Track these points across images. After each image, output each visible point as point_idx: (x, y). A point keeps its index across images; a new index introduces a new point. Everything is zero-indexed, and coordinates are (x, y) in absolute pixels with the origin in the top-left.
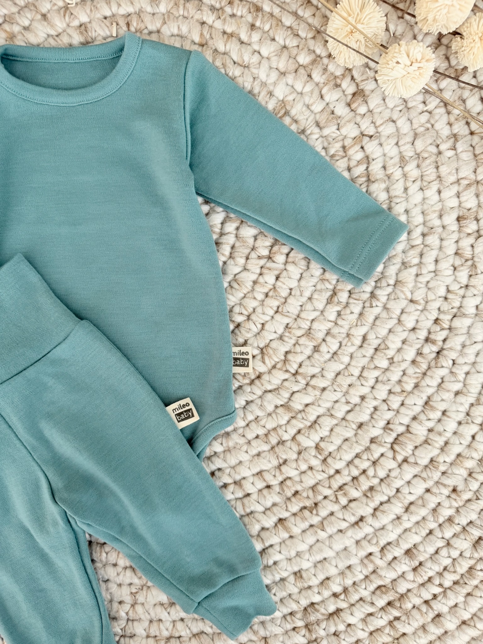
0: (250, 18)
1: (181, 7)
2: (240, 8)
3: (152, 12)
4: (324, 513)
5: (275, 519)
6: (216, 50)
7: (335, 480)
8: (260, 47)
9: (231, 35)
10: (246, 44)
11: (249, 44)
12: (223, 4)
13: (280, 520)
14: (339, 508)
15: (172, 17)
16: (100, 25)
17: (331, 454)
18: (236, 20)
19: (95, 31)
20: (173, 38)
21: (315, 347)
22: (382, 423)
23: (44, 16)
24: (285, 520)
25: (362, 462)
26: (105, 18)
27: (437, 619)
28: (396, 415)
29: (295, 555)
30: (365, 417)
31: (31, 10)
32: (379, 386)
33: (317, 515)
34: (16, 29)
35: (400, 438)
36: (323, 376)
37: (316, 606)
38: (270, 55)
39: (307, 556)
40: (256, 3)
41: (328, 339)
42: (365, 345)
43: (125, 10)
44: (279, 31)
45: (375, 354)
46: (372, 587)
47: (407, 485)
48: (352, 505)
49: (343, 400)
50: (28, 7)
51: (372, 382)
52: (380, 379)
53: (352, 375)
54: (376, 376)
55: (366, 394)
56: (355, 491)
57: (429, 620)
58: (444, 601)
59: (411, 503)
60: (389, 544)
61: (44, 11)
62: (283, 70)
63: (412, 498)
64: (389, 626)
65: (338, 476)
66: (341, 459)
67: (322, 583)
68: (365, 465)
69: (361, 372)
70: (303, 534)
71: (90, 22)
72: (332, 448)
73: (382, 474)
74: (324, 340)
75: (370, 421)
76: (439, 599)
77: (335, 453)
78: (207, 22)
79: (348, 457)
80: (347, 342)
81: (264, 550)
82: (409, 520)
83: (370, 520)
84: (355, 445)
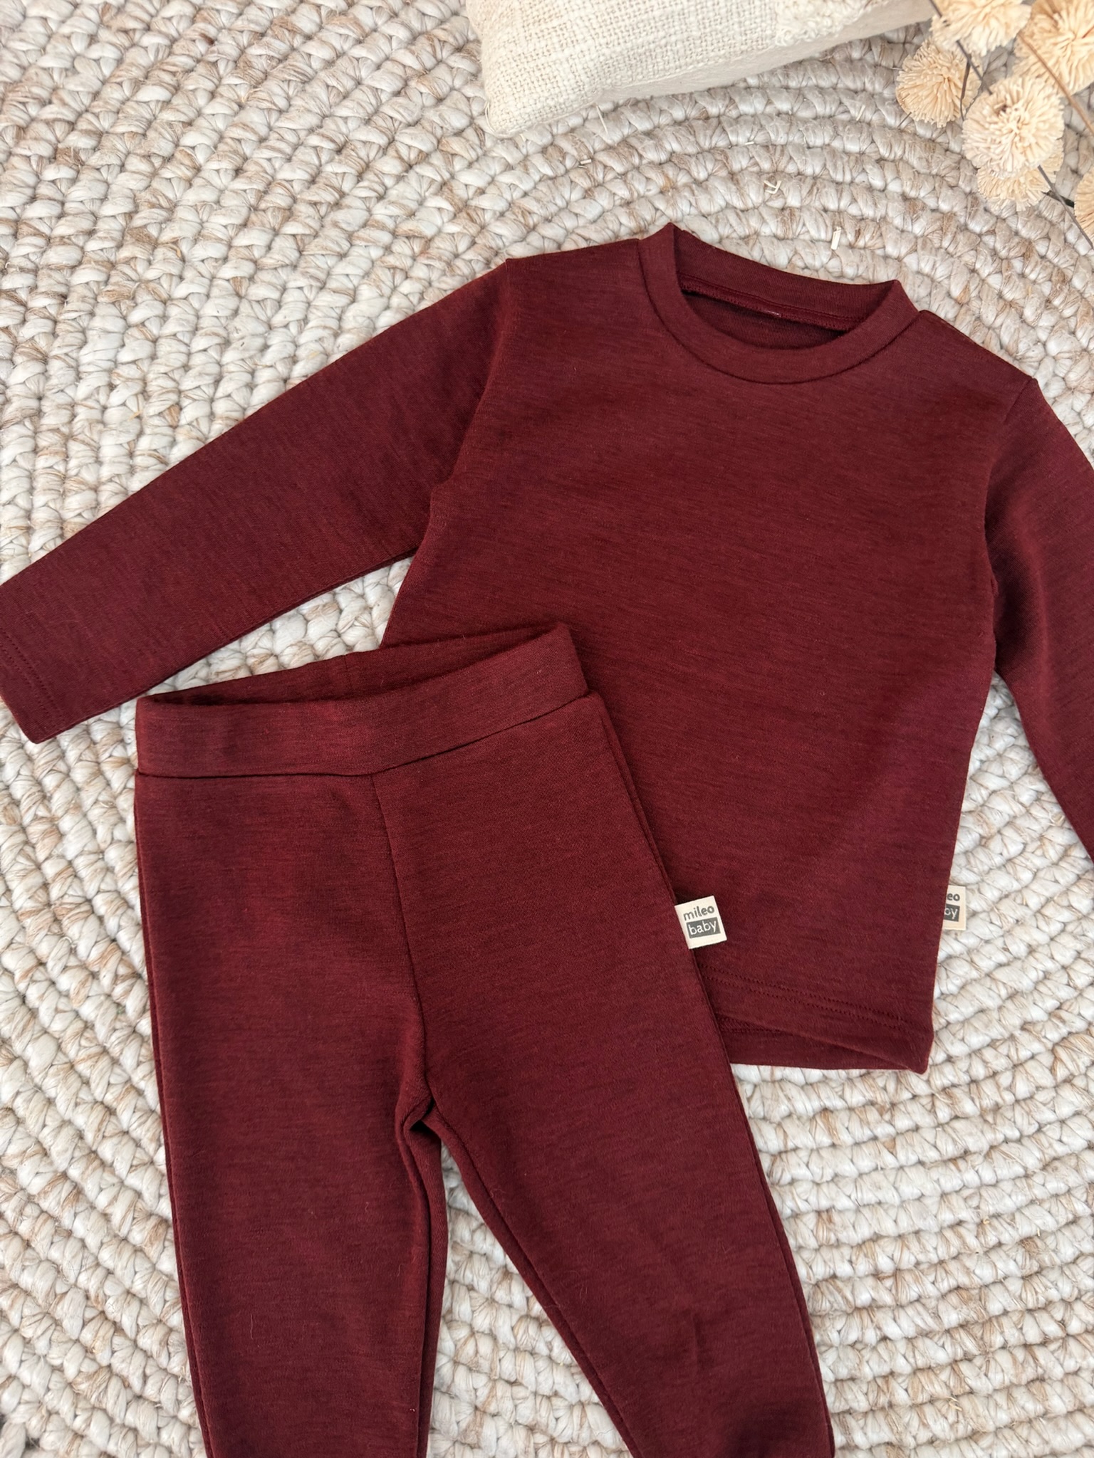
0: (1047, 289)
1: (949, 236)
2: (1038, 269)
3: (900, 227)
4: (903, 1123)
5: (816, 1105)
6: (979, 318)
7: (941, 1073)
8: (1049, 337)
9: (1011, 304)
10: (1028, 325)
11: (1033, 328)
12: (1012, 254)
13: (825, 1110)
14: (932, 1124)
15: (929, 246)
16: (816, 220)
17: (950, 1027)
18: (1025, 284)
19: (804, 225)
20: (920, 277)
21: (982, 837)
22: (1051, 1004)
23: (733, 176)
24: (832, 1112)
25: (996, 1057)
26: (826, 210)
27: (1038, 1383)
28: (1076, 998)
29: (829, 1179)
30: (1026, 983)
31: (716, 160)
32: (1065, 939)
33: (891, 1123)
34: (683, 179)
35: (1072, 1039)
36: (979, 890)
37: (839, 1283)
38: (1062, 355)
39: (849, 1189)
40: (1065, 271)
41: (1009, 832)
42: (1063, 864)
43: (861, 210)
44: (1086, 324)
45: (1075, 884)
46: (945, 1286)
47: (1057, 1125)
48: (958, 1125)
49: (999, 943)
50: (713, 154)
51: (1055, 928)
52: (1070, 928)
53: (1027, 905)
54: (1065, 920)
55: (1039, 945)
56: (970, 1102)
57: (1024, 1381)
58: (1060, 1354)
59: (1055, 1159)
60: (997, 1216)
61: (736, 167)
62: (1073, 384)
63: (1060, 1150)
64: (949, 1368)
65: (948, 1069)
66: (963, 1040)
67: (859, 1246)
68: (999, 1063)
69: (1042, 907)
70: (855, 1148)
71: (800, 209)
72: (954, 1017)
73: (1022, 1089)
74: (999, 832)
75: (1031, 993)
76: (1053, 1347)
77: (958, 1028)
78: (981, 272)
79: (976, 1040)
80: (1037, 848)
81: (780, 1153)
82: (1043, 1185)
83: (978, 1160)
84: (995, 1022)
